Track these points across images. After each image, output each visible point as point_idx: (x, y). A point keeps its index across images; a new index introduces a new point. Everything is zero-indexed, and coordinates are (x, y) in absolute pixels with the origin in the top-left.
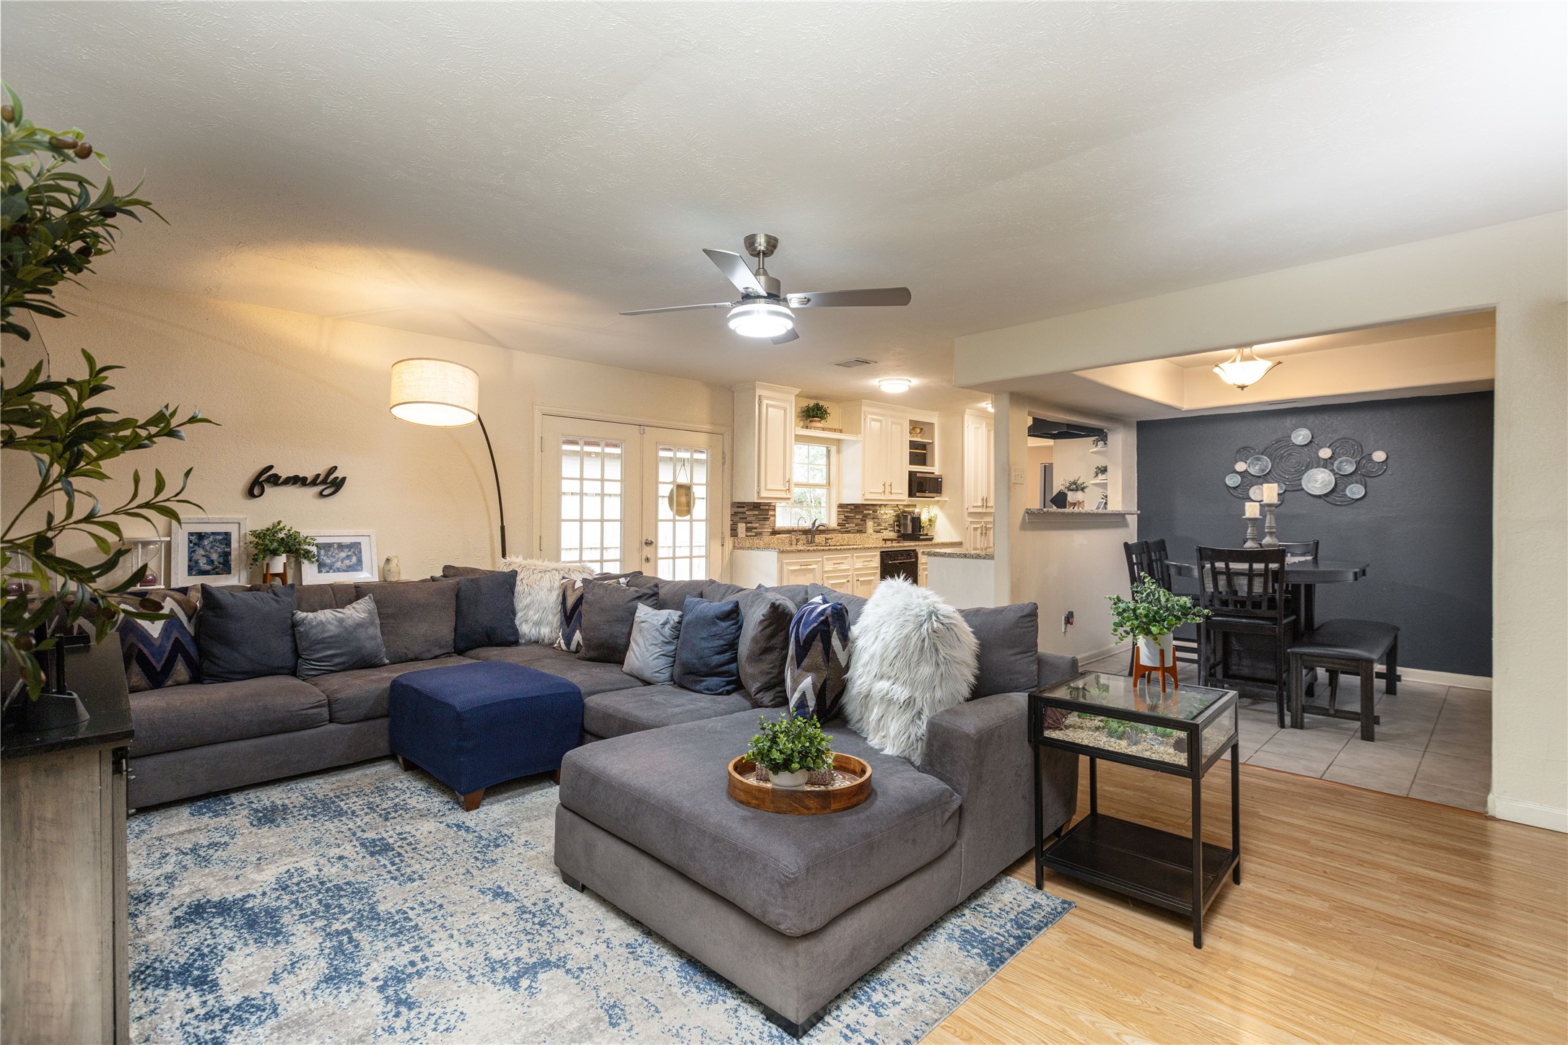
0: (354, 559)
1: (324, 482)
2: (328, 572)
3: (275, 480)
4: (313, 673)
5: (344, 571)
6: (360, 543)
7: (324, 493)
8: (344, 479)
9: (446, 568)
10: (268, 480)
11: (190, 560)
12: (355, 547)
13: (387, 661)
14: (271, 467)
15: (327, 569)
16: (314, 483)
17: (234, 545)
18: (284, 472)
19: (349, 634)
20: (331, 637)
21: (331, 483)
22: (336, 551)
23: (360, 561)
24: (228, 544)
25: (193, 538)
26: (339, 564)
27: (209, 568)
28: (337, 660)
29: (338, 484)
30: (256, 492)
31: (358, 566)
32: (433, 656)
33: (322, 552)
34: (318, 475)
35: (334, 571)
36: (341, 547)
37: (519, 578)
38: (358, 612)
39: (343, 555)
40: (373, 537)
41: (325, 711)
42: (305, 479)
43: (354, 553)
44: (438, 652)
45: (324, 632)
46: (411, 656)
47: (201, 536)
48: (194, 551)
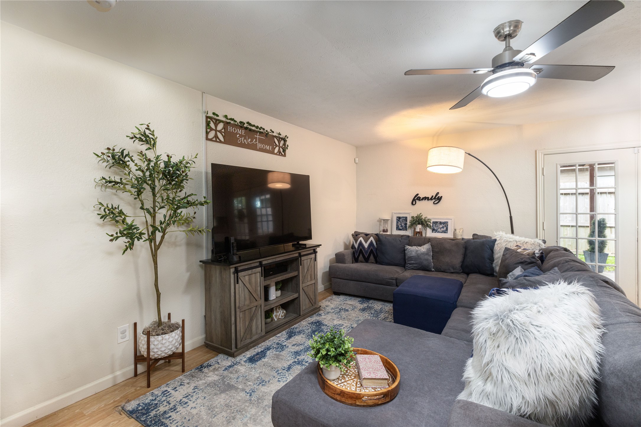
0: (445, 228)
1: (435, 198)
2: (435, 232)
3: (419, 199)
4: (408, 268)
5: (441, 233)
6: (448, 222)
7: (435, 203)
8: (441, 197)
9: (474, 235)
10: (417, 199)
11: (397, 225)
12: (445, 224)
13: (433, 270)
14: (418, 194)
15: (435, 231)
16: (431, 199)
17: (408, 221)
18: (421, 196)
19: (418, 257)
20: (412, 256)
21: (437, 199)
22: (439, 225)
23: (447, 229)
24: (407, 221)
25: (398, 218)
26: (439, 230)
27: (401, 228)
28: (415, 265)
29: (440, 199)
30: (414, 203)
31: (446, 231)
32: (451, 272)
33: (434, 225)
34: (433, 196)
35: (437, 232)
36: (441, 223)
37: (496, 243)
38: (424, 248)
39: (441, 226)
40: (453, 220)
41: (394, 281)
42: (428, 198)
43: (445, 226)
44: (452, 271)
45: (411, 254)
46: (442, 270)
47: (399, 218)
48: (398, 223)
